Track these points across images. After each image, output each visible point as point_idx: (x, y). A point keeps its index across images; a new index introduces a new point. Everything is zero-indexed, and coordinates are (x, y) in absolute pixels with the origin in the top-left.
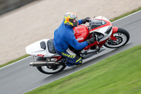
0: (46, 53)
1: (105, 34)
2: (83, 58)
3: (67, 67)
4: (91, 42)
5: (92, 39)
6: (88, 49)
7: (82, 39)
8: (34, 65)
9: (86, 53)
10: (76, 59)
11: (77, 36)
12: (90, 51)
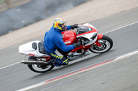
0: (37, 53)
1: (91, 40)
2: (69, 60)
3: (55, 68)
4: (78, 46)
5: (79, 43)
6: (74, 52)
7: (70, 42)
8: (25, 63)
9: (72, 56)
10: (63, 60)
11: (65, 39)
12: (76, 54)
